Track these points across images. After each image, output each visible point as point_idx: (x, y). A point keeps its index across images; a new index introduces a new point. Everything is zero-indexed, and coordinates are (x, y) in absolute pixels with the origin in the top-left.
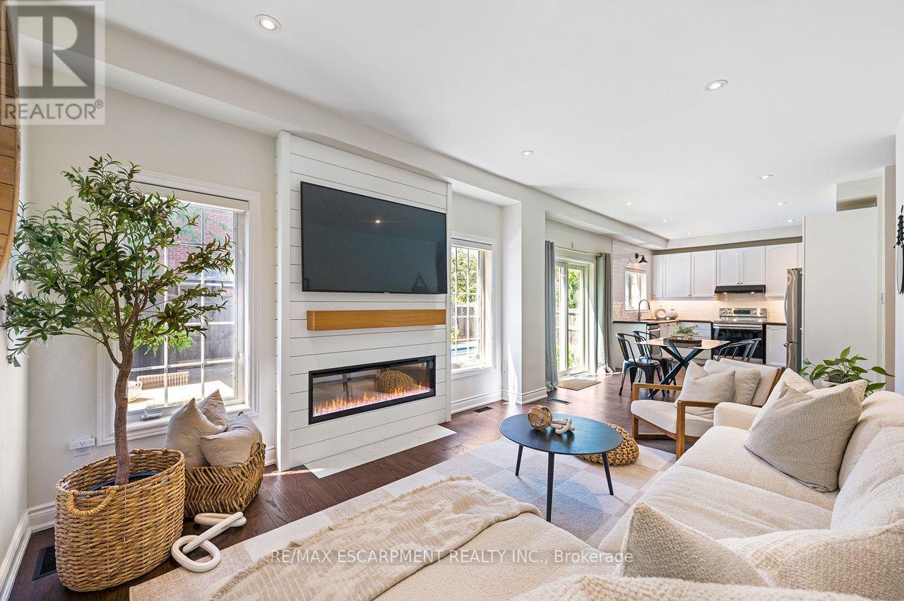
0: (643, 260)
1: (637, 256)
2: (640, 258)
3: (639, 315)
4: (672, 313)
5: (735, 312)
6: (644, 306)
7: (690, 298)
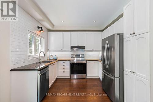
0: (42, 30)
1: (38, 27)
2: (40, 29)
3: (40, 59)
4: (55, 57)
5: (76, 56)
6: (42, 54)
7: (62, 50)
